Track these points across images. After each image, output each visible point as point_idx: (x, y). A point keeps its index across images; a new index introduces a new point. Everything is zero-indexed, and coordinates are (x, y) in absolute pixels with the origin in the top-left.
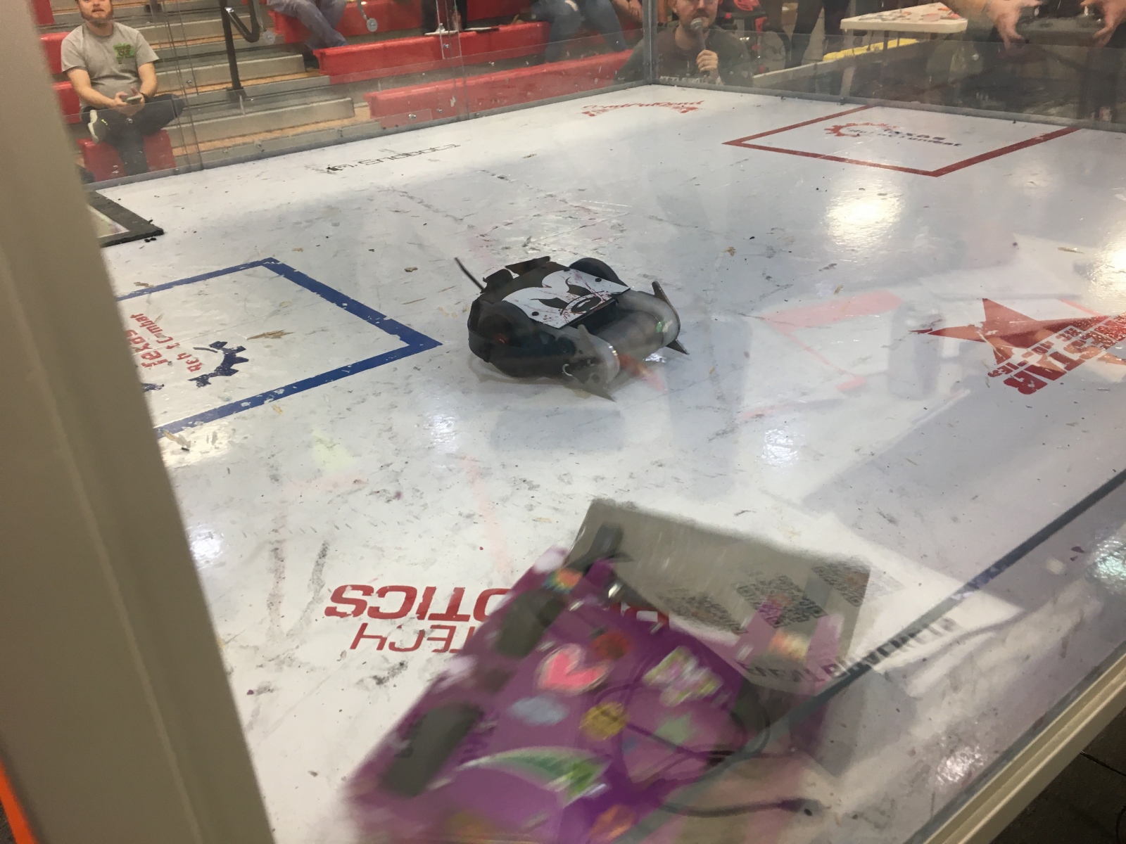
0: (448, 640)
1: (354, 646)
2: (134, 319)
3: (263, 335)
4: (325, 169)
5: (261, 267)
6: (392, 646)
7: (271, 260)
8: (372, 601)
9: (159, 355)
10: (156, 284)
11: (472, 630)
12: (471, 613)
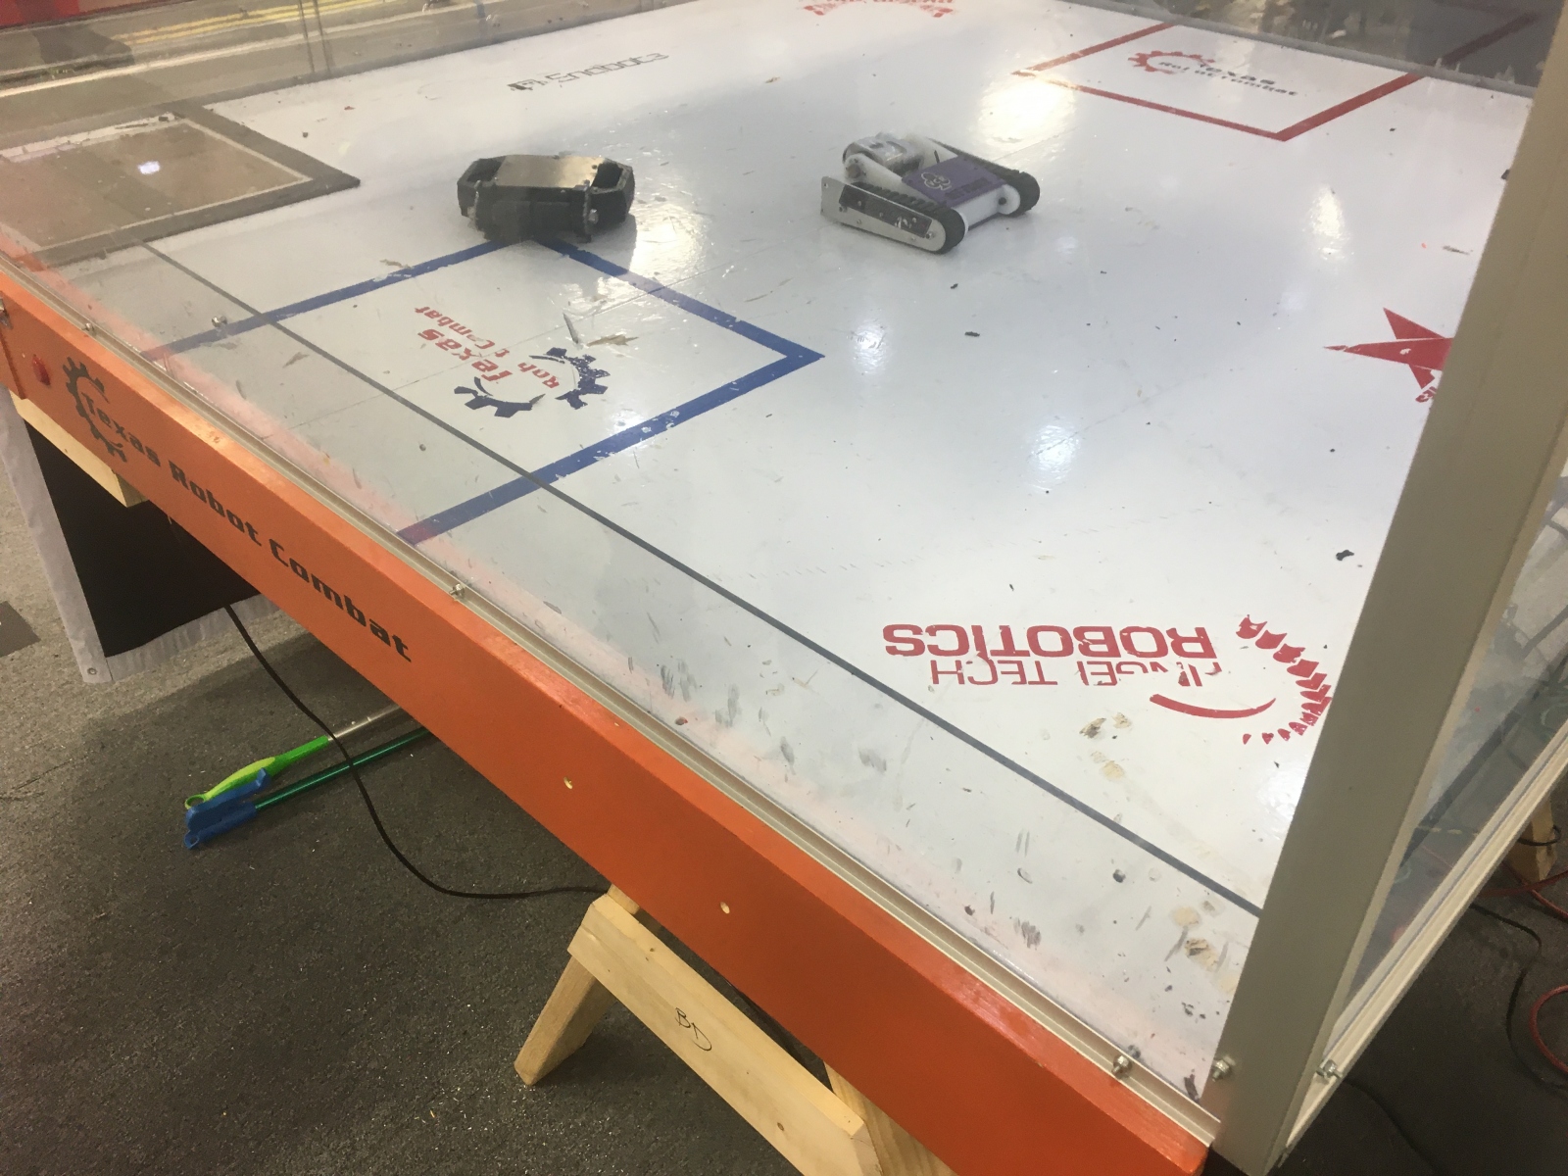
0: (1021, 672)
1: (936, 681)
2: (422, 315)
3: (603, 340)
4: (506, 85)
6: (971, 680)
8: (927, 640)
9: (494, 367)
10: (412, 263)
11: (1038, 664)
12: (1026, 647)
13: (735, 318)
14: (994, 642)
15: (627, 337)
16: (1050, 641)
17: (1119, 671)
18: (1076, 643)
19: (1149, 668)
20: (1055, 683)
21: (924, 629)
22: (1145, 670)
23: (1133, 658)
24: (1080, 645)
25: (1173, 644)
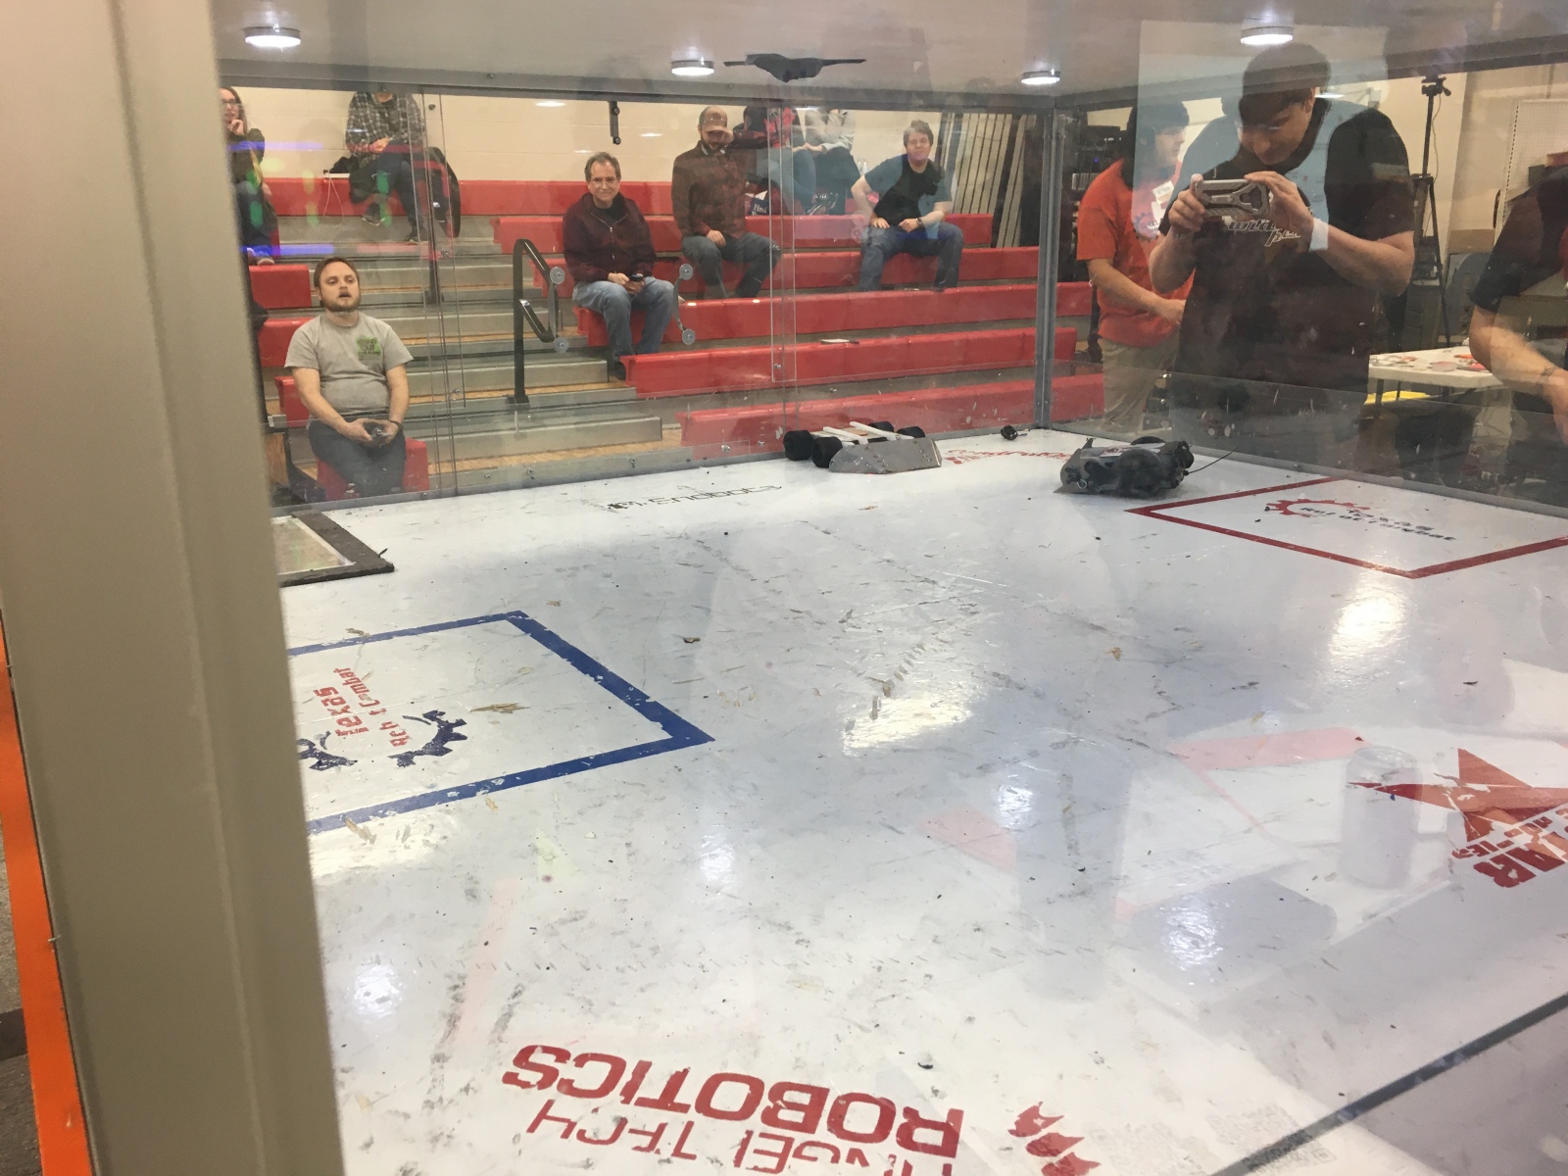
0: (656, 1136)
1: (532, 1129)
3: (492, 708)
4: (606, 505)
5: (505, 621)
6: (581, 1135)
7: (519, 613)
8: (566, 1070)
10: (371, 634)
11: (690, 1125)
12: (692, 1102)
13: (648, 698)
14: (651, 1087)
15: (519, 706)
16: (730, 1096)
17: (798, 1154)
18: (765, 1102)
19: (844, 1155)
20: (692, 1157)
21: (573, 1057)
22: (835, 1159)
23: (833, 1139)
24: (768, 1108)
25: (902, 1126)
